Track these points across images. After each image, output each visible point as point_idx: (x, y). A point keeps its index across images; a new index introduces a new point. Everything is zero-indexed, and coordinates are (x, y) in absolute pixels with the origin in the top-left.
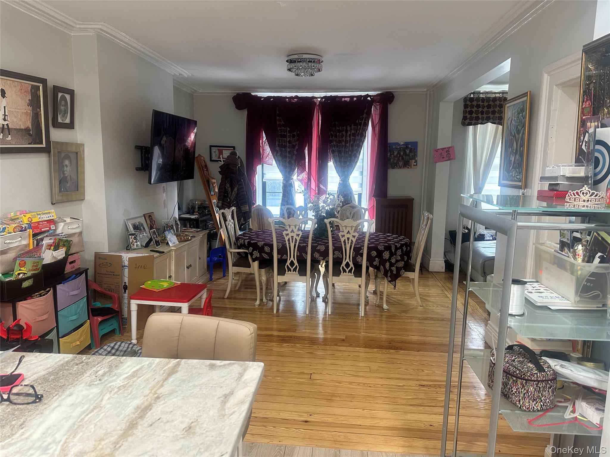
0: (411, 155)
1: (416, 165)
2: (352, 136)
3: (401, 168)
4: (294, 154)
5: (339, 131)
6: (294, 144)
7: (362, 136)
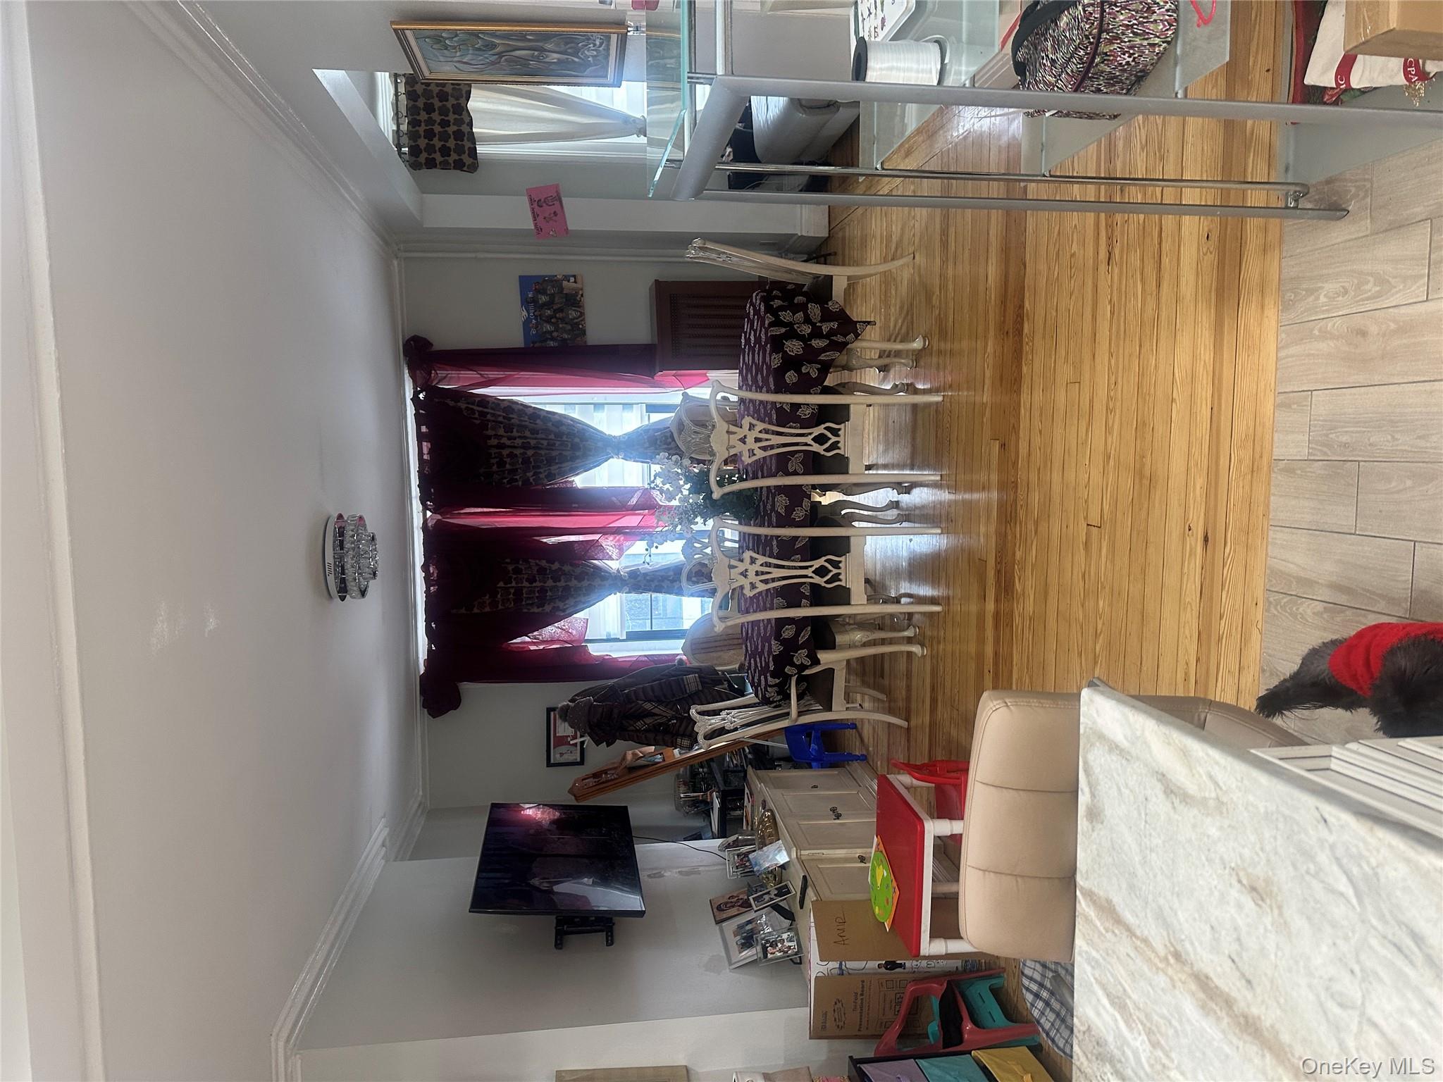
0: (550, 290)
1: (574, 276)
2: (512, 432)
3: (582, 314)
4: (559, 569)
5: (501, 463)
6: (535, 568)
7: (510, 408)
